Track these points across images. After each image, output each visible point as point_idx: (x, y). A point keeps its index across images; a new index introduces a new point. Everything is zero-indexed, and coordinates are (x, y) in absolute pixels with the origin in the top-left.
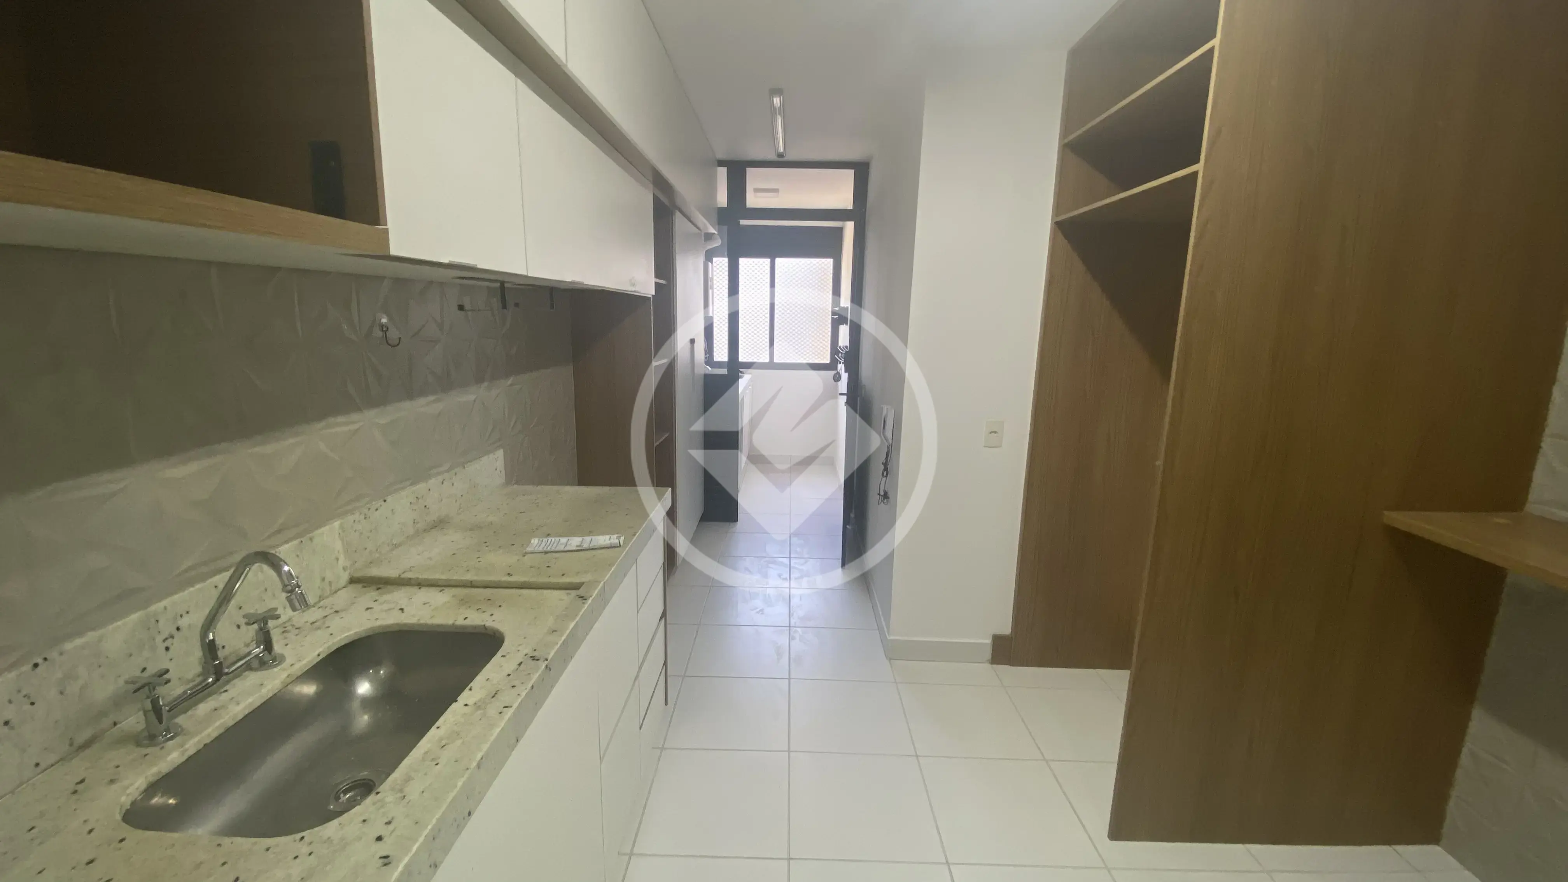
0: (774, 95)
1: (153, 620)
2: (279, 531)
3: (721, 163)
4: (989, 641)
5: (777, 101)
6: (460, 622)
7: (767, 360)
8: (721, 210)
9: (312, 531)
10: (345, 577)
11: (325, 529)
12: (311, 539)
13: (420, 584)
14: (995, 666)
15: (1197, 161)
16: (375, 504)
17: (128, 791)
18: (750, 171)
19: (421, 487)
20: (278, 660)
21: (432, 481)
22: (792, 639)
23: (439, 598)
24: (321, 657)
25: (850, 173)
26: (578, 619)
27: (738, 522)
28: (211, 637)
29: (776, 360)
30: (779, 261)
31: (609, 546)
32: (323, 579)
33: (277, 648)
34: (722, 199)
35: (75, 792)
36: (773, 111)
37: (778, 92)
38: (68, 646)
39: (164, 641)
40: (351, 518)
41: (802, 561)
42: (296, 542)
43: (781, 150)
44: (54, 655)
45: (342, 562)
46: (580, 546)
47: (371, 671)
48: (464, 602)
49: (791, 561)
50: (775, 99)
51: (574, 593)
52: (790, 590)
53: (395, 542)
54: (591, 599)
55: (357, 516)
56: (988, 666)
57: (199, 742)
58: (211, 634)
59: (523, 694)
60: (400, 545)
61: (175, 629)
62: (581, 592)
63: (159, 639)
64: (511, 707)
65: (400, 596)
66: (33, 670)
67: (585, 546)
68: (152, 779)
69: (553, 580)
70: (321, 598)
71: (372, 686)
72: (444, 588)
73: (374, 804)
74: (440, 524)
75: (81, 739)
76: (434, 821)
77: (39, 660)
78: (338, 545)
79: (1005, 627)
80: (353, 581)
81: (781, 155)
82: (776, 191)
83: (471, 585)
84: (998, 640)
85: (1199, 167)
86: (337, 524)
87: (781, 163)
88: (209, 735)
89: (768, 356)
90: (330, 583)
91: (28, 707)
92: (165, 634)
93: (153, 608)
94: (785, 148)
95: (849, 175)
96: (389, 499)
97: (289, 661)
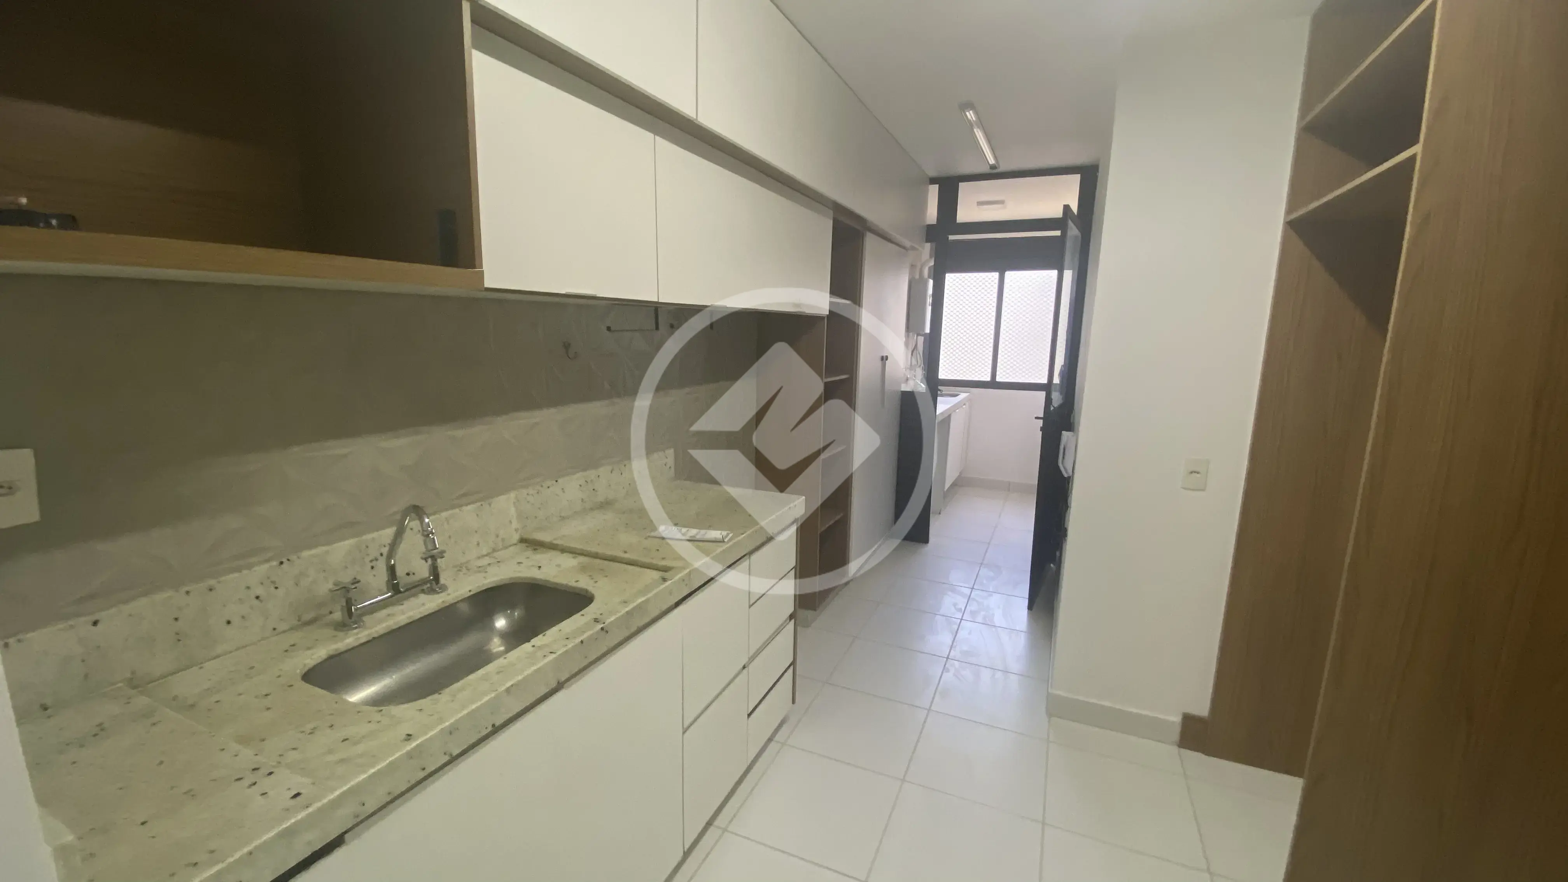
0: (966, 111)
1: (364, 547)
2: (464, 495)
3: (933, 181)
4: (1177, 719)
5: (970, 115)
6: (573, 583)
7: (989, 379)
8: (930, 227)
9: (492, 498)
10: (516, 537)
11: (502, 498)
12: (490, 505)
13: (563, 550)
14: (1183, 751)
15: (1415, 141)
16: (549, 483)
17: (313, 657)
18: (962, 186)
19: (592, 474)
20: (444, 588)
21: (601, 469)
22: (946, 672)
23: (569, 562)
24: (472, 593)
25: (1077, 178)
26: (650, 595)
27: (929, 544)
28: (393, 563)
29: (998, 379)
30: (1010, 275)
31: (714, 540)
32: (497, 536)
33: (442, 581)
34: (932, 213)
35: (286, 651)
36: (971, 125)
37: (970, 106)
38: (306, 554)
39: (371, 561)
40: (525, 491)
41: (985, 594)
42: (479, 504)
43: (992, 161)
44: (293, 557)
45: (515, 524)
46: (694, 537)
47: (509, 612)
48: (583, 569)
49: (973, 592)
50: (967, 113)
51: (661, 574)
52: (961, 622)
53: (563, 515)
54: (671, 581)
55: (531, 491)
56: (1175, 749)
57: (369, 635)
58: (393, 561)
59: (570, 646)
60: (568, 518)
61: (379, 555)
62: (666, 575)
63: (367, 559)
64: (555, 653)
65: (543, 557)
66: (279, 565)
67: (698, 537)
68: (331, 653)
69: (654, 562)
70: (494, 550)
71: (506, 623)
72: (577, 555)
73: (431, 700)
74: (605, 505)
75: (307, 617)
76: (452, 721)
77: (284, 560)
78: (513, 510)
79: (1202, 708)
80: (523, 540)
81: (993, 167)
82: (1002, 202)
83: (596, 556)
84: (1188, 720)
85: (1417, 149)
86: (512, 495)
87: (994, 175)
88: (376, 632)
89: (989, 375)
90: (503, 540)
91: (273, 589)
92: (371, 558)
93: (364, 537)
94: (995, 158)
95: (1074, 181)
96: (559, 481)
97: (449, 591)
